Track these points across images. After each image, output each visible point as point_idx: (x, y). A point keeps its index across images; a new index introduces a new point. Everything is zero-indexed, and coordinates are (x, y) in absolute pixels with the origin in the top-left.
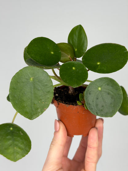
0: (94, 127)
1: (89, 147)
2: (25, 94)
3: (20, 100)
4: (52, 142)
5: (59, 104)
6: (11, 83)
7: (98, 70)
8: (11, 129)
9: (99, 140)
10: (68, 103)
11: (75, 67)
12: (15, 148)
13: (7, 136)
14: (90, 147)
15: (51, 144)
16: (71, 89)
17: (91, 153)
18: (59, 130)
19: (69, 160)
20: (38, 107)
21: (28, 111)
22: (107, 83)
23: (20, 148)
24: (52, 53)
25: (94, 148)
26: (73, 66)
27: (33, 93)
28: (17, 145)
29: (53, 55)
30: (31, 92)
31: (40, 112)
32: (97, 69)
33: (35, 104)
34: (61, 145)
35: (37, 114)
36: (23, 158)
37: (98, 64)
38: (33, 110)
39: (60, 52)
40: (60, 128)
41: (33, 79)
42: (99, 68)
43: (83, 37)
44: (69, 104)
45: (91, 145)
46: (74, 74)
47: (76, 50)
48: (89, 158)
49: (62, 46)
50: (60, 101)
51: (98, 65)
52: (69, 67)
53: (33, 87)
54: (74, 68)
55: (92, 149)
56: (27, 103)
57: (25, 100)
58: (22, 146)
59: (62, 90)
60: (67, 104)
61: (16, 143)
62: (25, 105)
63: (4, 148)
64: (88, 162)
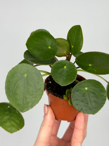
1: (76, 128)
2: (19, 88)
3: (14, 92)
4: (42, 124)
6: (8, 76)
7: (89, 70)
8: (9, 107)
10: (56, 95)
12: (12, 122)
13: (6, 112)
14: (77, 129)
17: (78, 134)
20: (29, 101)
21: (20, 104)
22: (94, 84)
23: (15, 122)
25: (80, 129)
27: (26, 88)
28: (13, 120)
29: (50, 49)
30: (24, 87)
31: (30, 107)
32: (88, 69)
33: (26, 98)
34: (49, 126)
35: (27, 108)
36: (18, 131)
37: (90, 65)
38: (25, 103)
39: (57, 48)
40: (48, 111)
41: (27, 75)
42: (90, 69)
43: (80, 38)
45: (78, 127)
47: (73, 47)
48: (75, 138)
49: (60, 41)
50: (49, 91)
53: (26, 82)
54: (65, 67)
56: (20, 96)
57: (18, 93)
58: (17, 121)
61: (13, 118)
62: (18, 98)
63: (2, 121)
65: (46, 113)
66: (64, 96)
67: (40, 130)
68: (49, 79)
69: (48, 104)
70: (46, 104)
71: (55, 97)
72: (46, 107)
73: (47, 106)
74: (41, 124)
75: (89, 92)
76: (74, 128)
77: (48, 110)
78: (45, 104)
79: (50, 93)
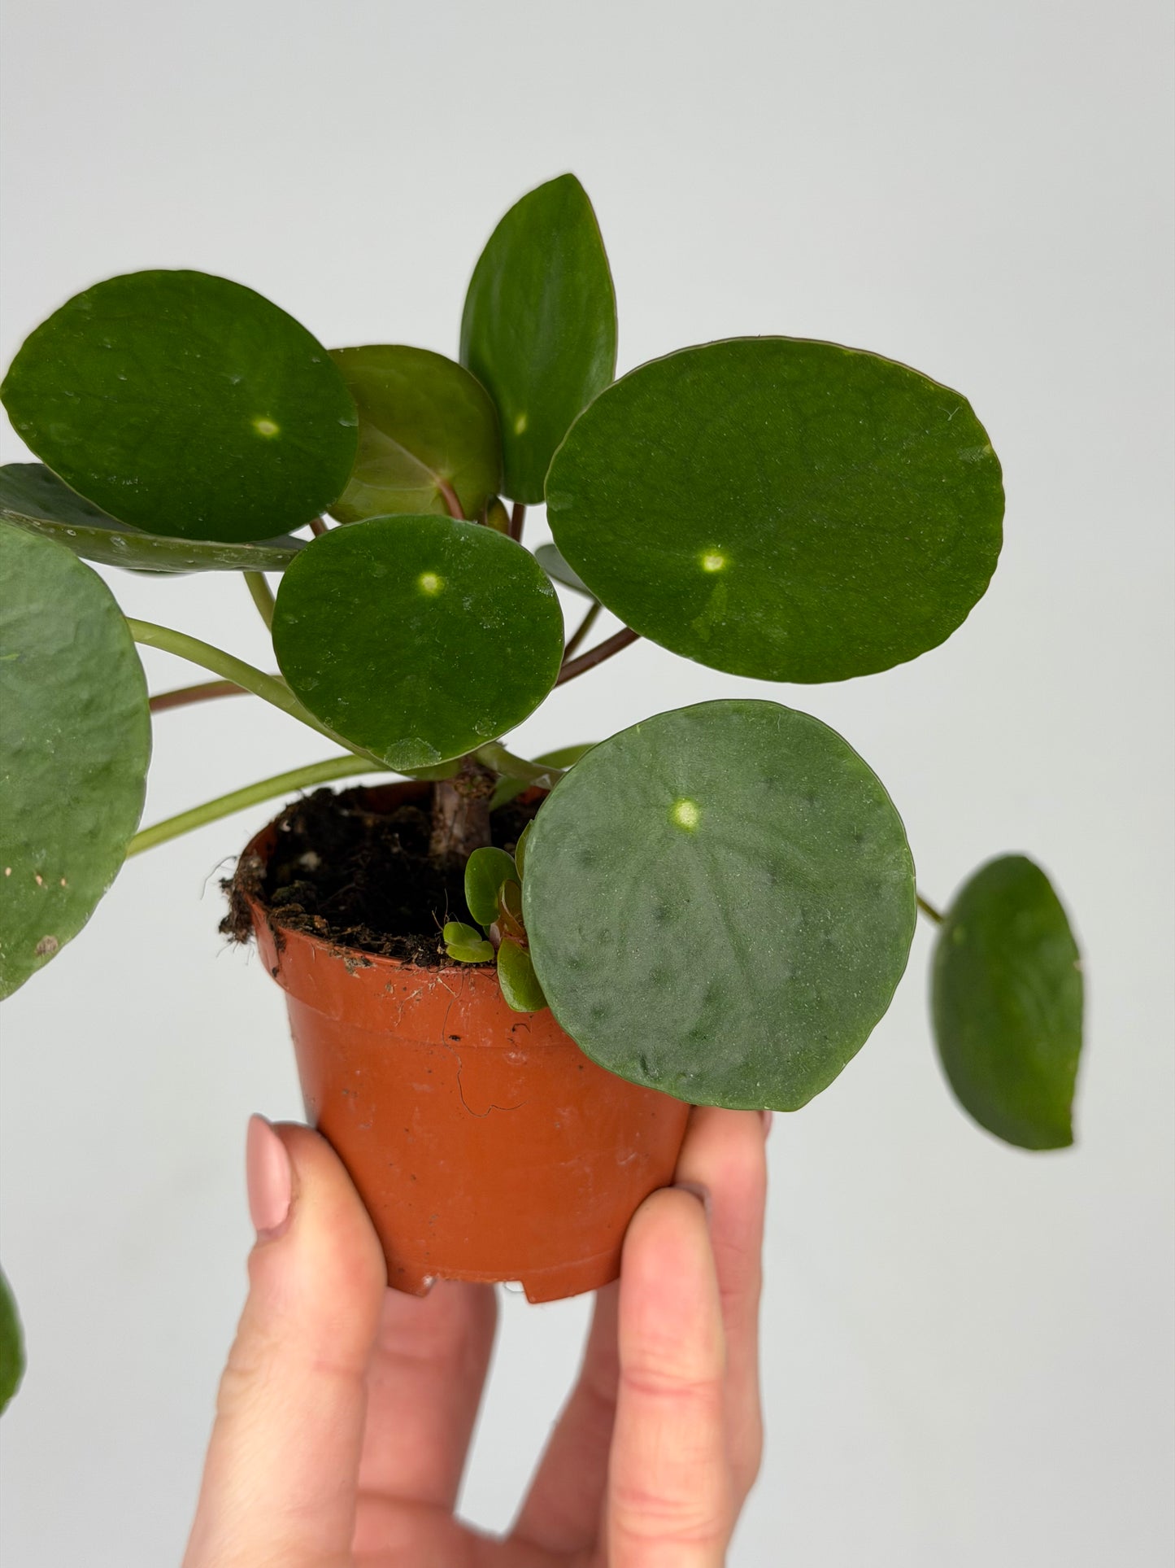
0: (671, 1181)
1: (634, 1386)
4: (235, 1350)
5: (280, 944)
7: (705, 635)
9: (726, 1310)
10: (366, 939)
11: (442, 572)
14: (650, 1390)
15: (229, 1370)
16: (448, 817)
18: (290, 1212)
19: (471, 1541)
24: (267, 427)
25: (683, 1393)
26: (428, 562)
29: (265, 444)
32: (698, 624)
37: (713, 563)
39: (352, 431)
40: (295, 1199)
42: (717, 611)
44: (368, 948)
45: (651, 1362)
46: (418, 641)
47: (521, 425)
48: (640, 1496)
50: (288, 914)
51: (712, 579)
52: (379, 570)
54: (430, 582)
55: (665, 1404)
59: (369, 822)
60: (350, 941)
64: (636, 1537)
65: (278, 1215)
66: (450, 931)
67: (222, 1421)
68: (300, 829)
69: (295, 1112)
70: (274, 1118)
71: (351, 962)
72: (274, 1153)
73: (285, 1132)
74: (222, 1362)
75: (721, 853)
76: (615, 1388)
77: (295, 1180)
78: (258, 1120)
79: (296, 925)
